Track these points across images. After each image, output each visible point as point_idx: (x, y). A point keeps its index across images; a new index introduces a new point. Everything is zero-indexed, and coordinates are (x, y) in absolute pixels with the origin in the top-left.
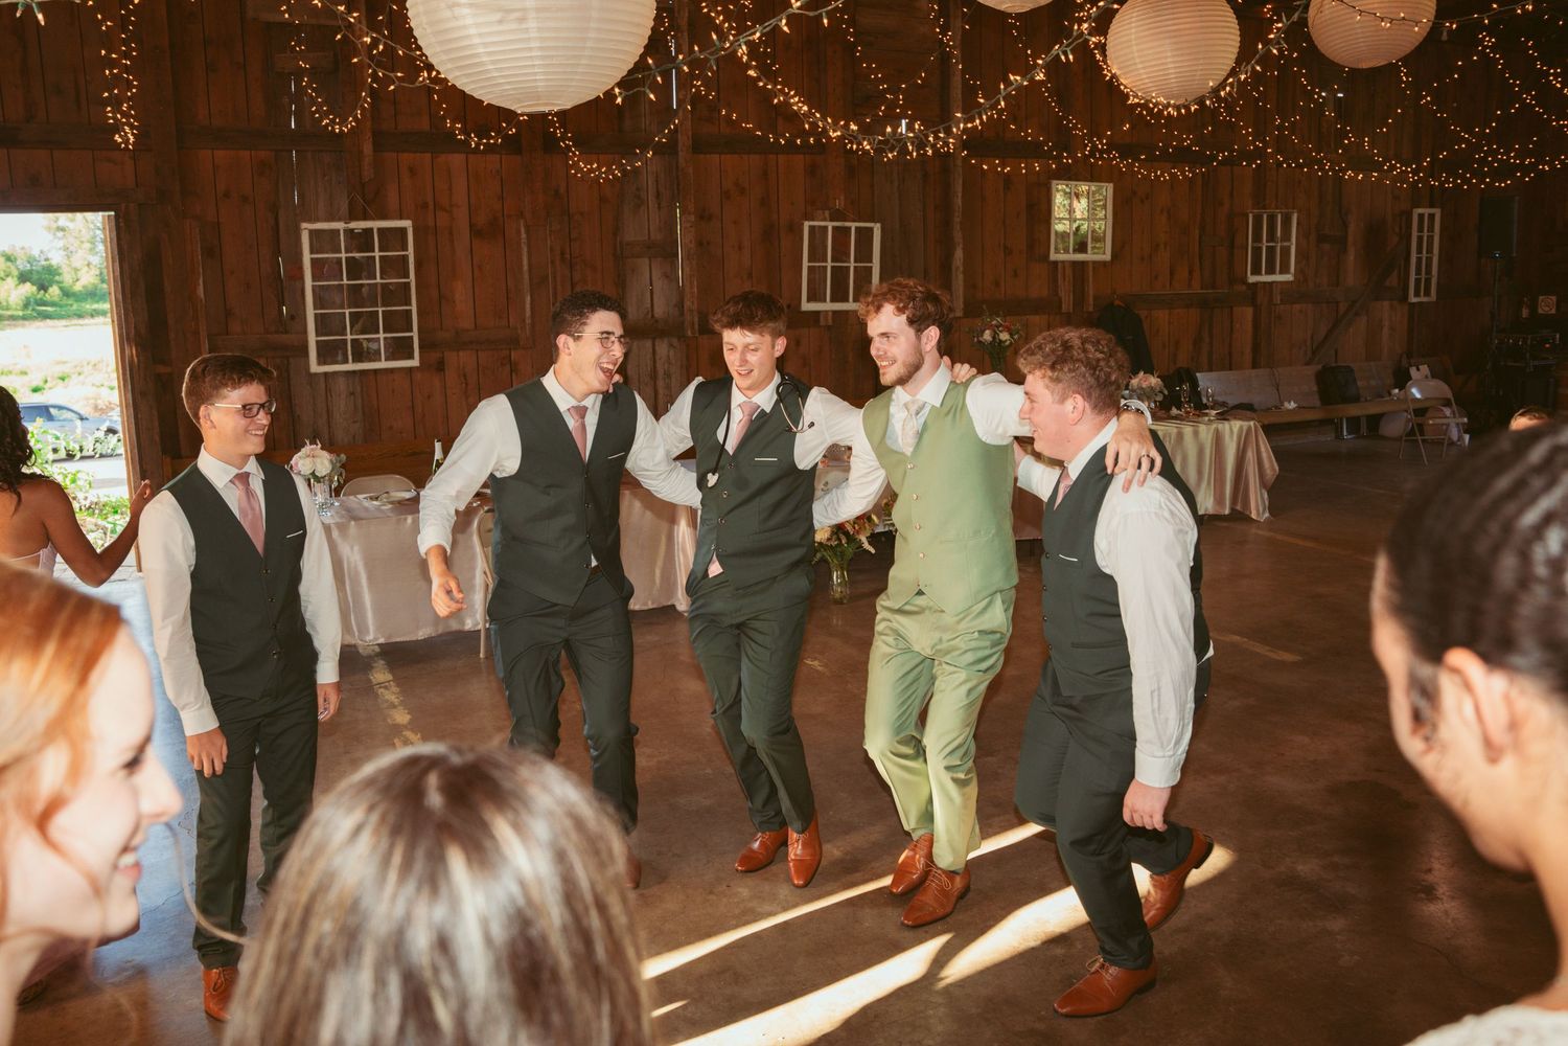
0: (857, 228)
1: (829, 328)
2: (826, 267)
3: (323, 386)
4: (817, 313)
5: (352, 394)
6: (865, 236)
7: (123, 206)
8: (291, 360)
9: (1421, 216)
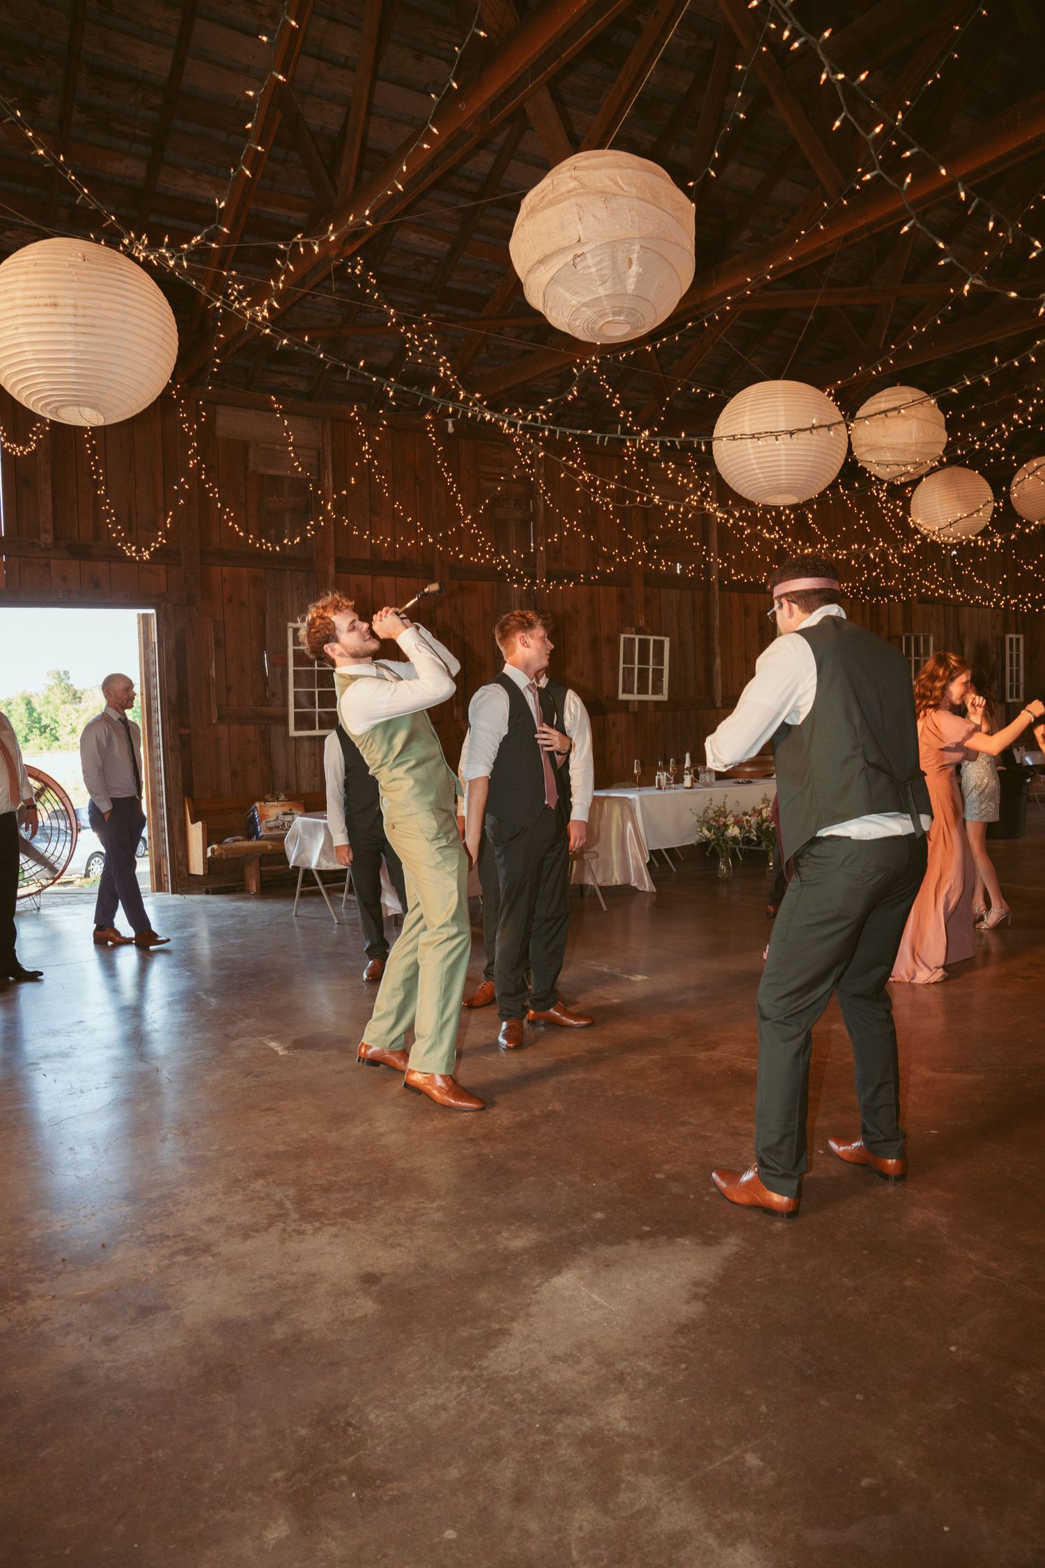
0: (654, 640)
1: (634, 713)
2: (633, 668)
3: (293, 747)
4: (627, 702)
5: (314, 754)
6: (659, 645)
7: (163, 605)
8: (272, 727)
9: (1011, 640)
